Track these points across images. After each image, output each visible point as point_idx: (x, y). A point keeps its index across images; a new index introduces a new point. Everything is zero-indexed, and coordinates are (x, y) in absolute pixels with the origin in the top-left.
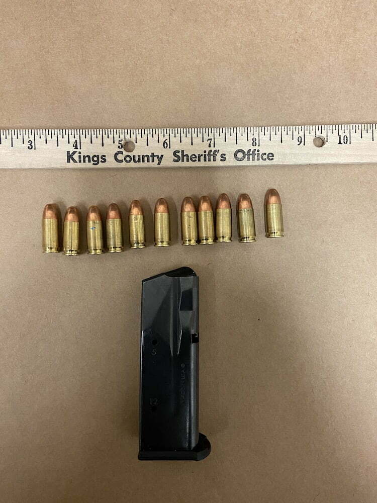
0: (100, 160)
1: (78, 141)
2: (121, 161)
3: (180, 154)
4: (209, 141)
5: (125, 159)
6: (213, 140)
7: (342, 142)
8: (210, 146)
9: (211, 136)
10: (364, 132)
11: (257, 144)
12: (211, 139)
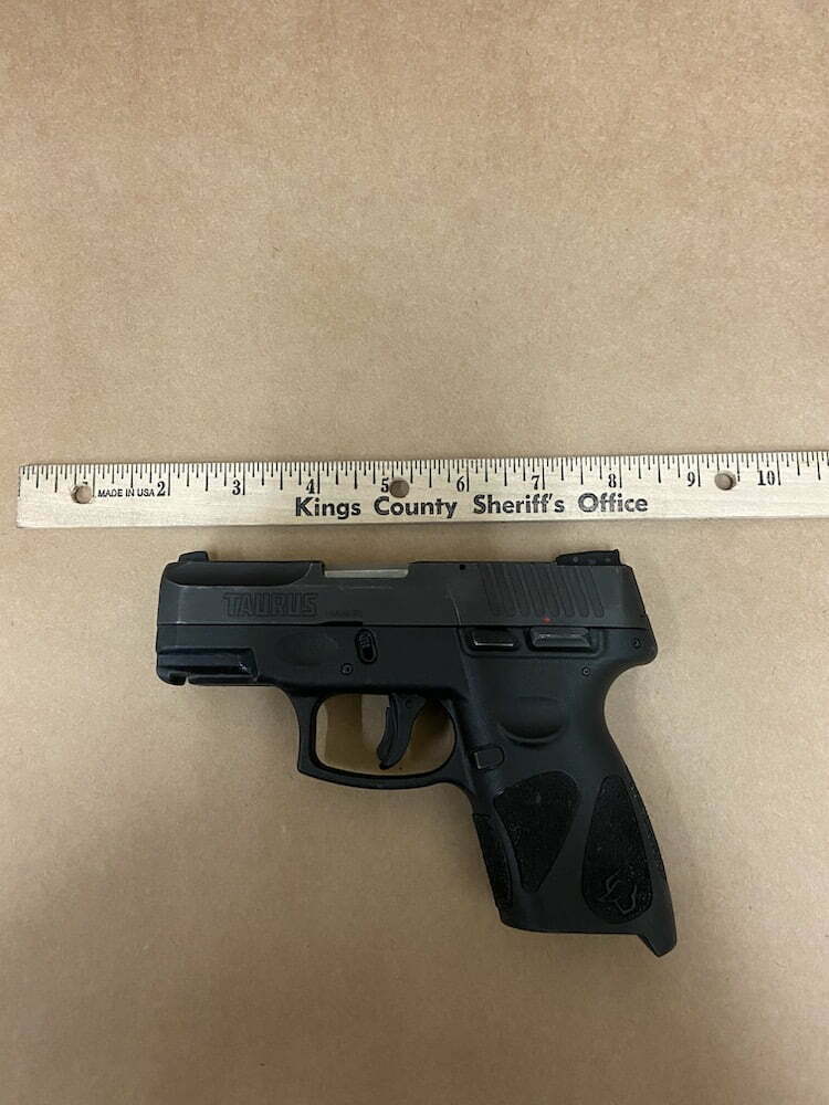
0: (351, 510)
1: (315, 482)
2: (386, 513)
3: (485, 501)
4: (535, 479)
5: (392, 508)
6: (541, 478)
7: (765, 481)
8: (536, 488)
9: (538, 472)
10: (803, 466)
11: (618, 484)
12: (538, 477)
